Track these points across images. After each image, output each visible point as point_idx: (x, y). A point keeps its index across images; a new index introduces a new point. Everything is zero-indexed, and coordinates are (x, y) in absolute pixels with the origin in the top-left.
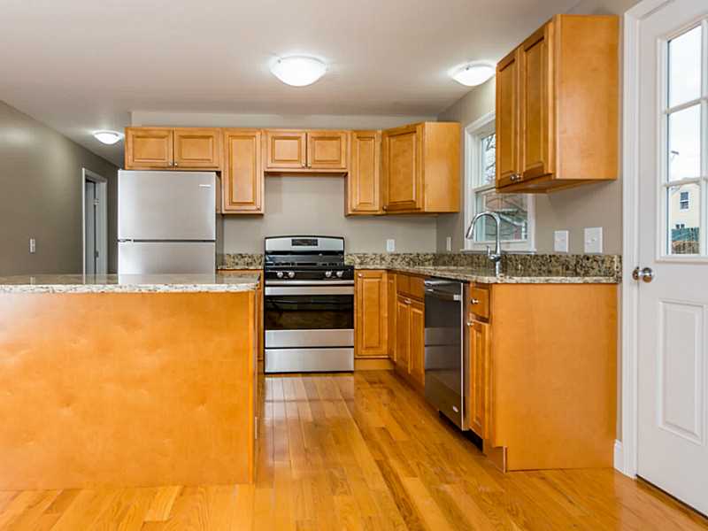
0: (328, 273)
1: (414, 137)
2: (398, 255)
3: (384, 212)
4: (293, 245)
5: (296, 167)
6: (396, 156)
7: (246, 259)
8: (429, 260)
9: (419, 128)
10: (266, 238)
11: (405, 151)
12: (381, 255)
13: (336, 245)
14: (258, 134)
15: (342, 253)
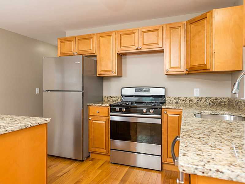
0: (145, 110)
1: (205, 21)
2: (201, 98)
3: (187, 72)
4: (135, 92)
5: (134, 49)
6: (194, 36)
7: (113, 98)
8: (225, 102)
9: (209, 15)
10: (122, 88)
11: (200, 32)
12: (190, 98)
13: (161, 92)
14: (114, 34)
15: (164, 96)
